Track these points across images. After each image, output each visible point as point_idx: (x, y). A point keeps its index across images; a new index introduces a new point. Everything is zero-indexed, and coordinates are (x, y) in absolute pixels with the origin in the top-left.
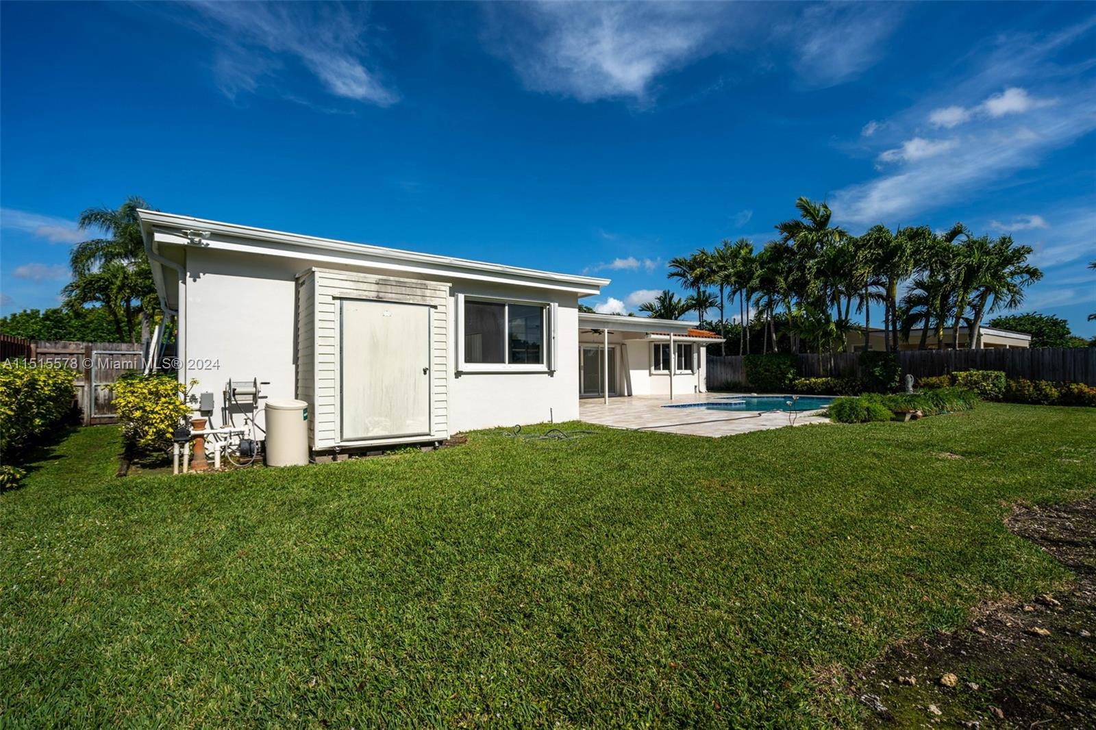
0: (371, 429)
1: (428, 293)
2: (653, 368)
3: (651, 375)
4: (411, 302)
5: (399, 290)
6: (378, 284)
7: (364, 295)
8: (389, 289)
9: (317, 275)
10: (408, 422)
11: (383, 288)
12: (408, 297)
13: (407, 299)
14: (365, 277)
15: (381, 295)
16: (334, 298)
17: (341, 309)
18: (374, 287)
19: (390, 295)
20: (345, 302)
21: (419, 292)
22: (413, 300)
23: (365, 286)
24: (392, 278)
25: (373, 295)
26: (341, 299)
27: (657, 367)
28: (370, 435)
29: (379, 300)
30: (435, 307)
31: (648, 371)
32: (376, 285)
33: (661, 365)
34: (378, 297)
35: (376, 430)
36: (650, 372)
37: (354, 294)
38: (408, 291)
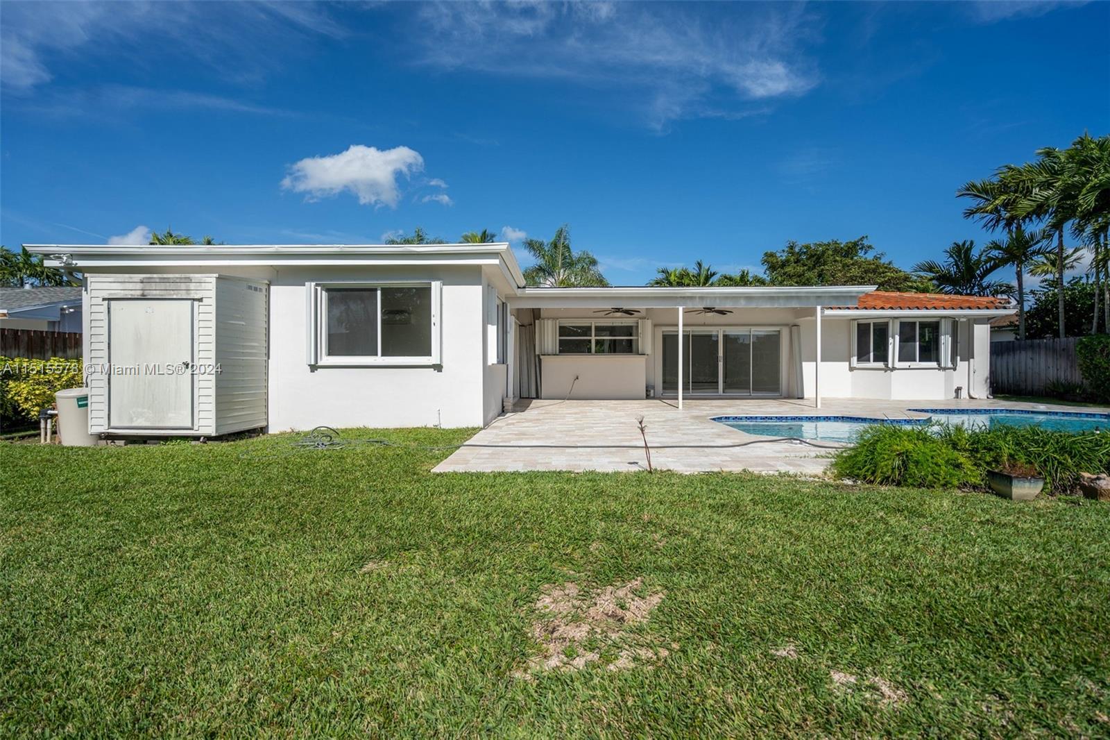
0: (135, 419)
1: (192, 286)
2: (855, 359)
3: (851, 369)
4: (175, 297)
5: (162, 286)
6: (142, 282)
7: (129, 294)
8: (153, 286)
9: (89, 280)
10: (170, 415)
11: (147, 286)
12: (172, 292)
13: (170, 295)
14: (131, 278)
15: (146, 292)
16: (104, 299)
17: (109, 309)
18: (139, 286)
19: (154, 292)
20: (112, 302)
21: (183, 286)
22: (177, 295)
23: (131, 286)
24: (155, 276)
25: (138, 293)
26: (109, 299)
27: (863, 356)
28: (134, 424)
29: (143, 298)
30: (200, 300)
31: (848, 363)
32: (141, 284)
33: (872, 354)
34: (143, 295)
35: (139, 421)
36: (850, 364)
37: (121, 294)
38: (172, 286)
